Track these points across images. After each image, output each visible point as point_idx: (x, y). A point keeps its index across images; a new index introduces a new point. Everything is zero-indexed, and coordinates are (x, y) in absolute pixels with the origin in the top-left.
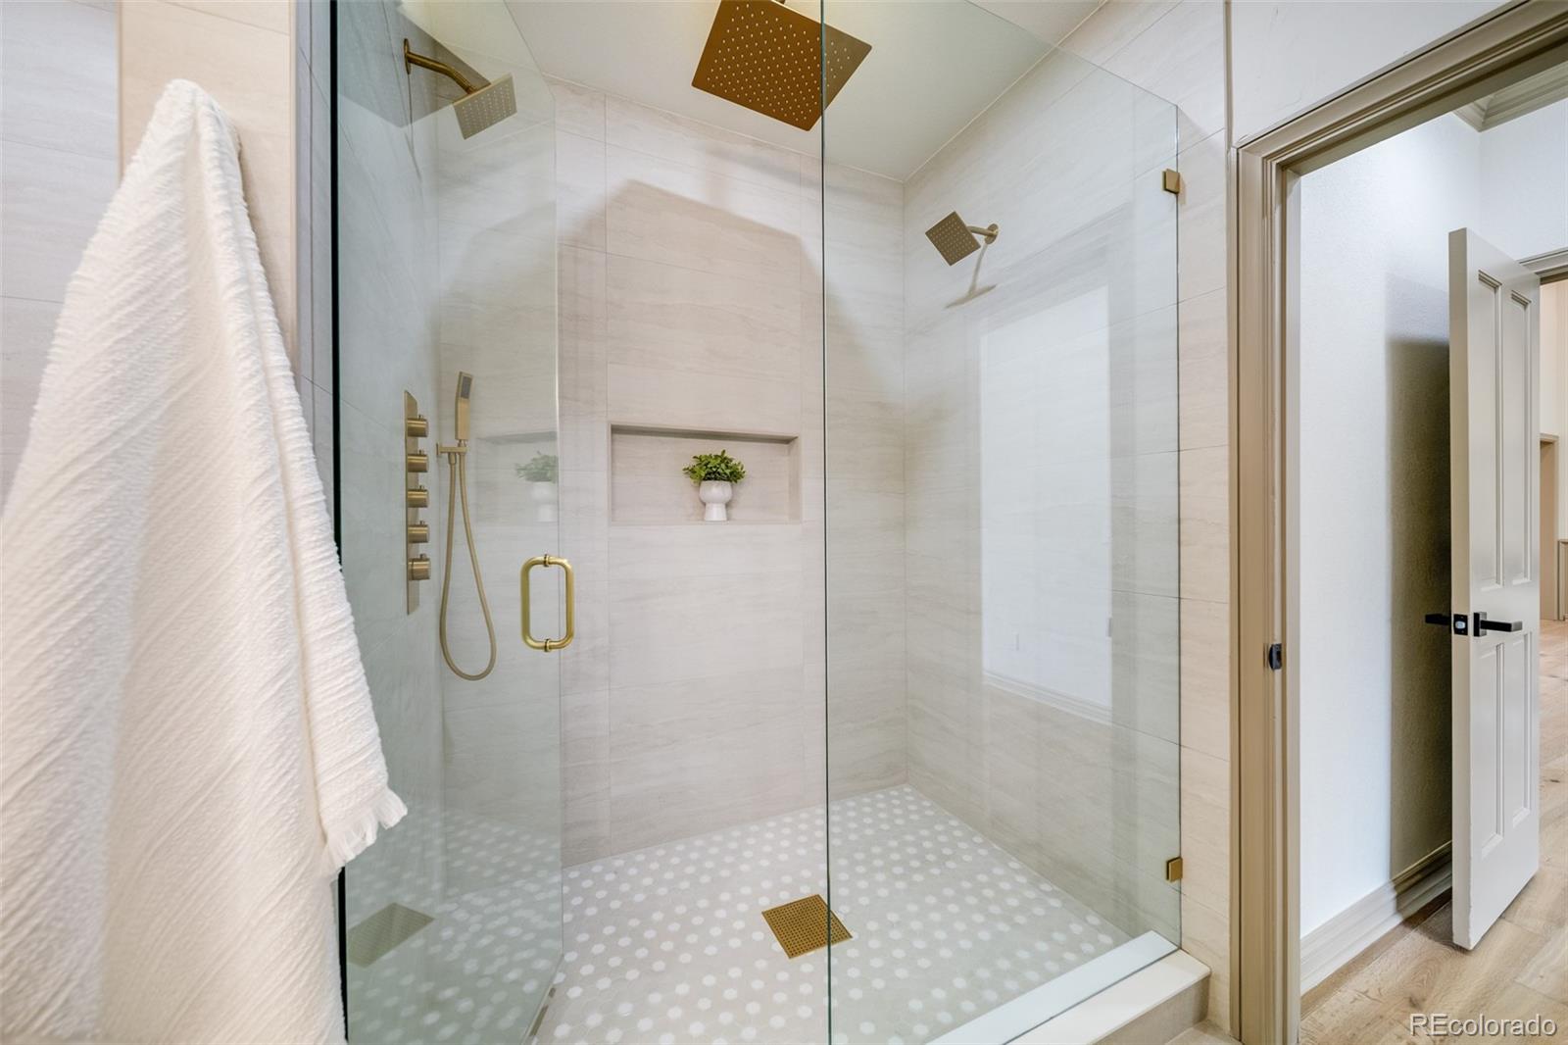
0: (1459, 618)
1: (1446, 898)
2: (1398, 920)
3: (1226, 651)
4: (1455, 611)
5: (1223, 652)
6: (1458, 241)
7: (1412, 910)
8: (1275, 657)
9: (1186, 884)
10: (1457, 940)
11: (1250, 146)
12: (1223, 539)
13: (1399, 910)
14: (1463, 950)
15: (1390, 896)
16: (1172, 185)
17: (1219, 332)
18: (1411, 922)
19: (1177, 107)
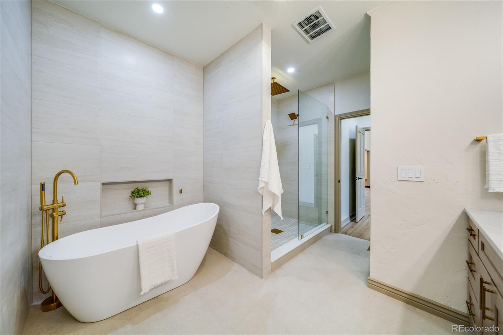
0: (357, 178)
1: (355, 219)
2: (350, 221)
3: (334, 181)
4: (356, 177)
5: (333, 182)
6: (357, 127)
7: (352, 220)
8: (339, 181)
9: (329, 215)
10: (356, 221)
11: (337, 116)
12: (333, 167)
13: (350, 220)
14: (357, 222)
15: (349, 218)
16: (327, 118)
17: (333, 139)
18: (351, 221)
19: (328, 108)
